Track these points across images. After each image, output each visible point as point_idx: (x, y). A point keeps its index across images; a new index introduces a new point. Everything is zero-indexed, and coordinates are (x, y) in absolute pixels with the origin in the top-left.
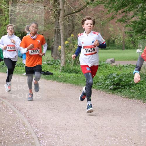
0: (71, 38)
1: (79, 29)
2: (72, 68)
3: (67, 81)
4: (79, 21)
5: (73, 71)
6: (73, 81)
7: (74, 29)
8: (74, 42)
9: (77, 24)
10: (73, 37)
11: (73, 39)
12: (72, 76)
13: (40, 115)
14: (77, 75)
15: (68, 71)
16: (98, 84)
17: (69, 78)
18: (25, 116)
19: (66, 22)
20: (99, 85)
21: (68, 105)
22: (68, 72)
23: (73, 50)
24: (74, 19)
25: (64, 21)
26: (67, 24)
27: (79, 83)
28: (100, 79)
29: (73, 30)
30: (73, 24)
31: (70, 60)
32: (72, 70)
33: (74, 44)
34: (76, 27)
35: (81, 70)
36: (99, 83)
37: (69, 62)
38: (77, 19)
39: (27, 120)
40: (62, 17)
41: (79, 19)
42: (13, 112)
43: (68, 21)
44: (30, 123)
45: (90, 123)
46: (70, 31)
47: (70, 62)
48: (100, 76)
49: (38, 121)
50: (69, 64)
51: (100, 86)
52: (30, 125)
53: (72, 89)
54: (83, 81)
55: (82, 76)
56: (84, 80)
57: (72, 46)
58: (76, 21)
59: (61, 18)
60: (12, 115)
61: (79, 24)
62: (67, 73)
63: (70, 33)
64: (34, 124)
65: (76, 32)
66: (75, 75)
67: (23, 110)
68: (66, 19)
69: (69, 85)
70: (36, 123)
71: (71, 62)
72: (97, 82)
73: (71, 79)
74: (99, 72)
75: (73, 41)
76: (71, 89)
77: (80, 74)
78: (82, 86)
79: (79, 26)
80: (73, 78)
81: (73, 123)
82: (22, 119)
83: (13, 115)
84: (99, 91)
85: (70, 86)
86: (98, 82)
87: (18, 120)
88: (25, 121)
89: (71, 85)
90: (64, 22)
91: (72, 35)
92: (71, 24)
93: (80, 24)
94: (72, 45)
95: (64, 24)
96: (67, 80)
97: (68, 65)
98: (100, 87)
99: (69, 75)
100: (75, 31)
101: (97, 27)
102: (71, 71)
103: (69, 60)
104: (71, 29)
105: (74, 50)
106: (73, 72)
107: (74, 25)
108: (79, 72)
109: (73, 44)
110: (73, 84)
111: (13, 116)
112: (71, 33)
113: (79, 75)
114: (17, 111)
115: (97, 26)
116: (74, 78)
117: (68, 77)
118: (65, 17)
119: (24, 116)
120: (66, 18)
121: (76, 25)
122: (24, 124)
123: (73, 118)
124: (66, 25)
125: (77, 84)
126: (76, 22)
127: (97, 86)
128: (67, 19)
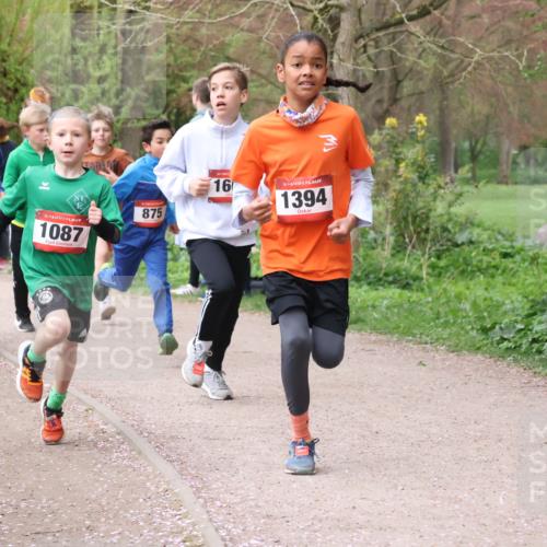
0: (384, 132)
1: (422, 93)
2: (384, 266)
3: (363, 321)
4: (420, 57)
5: (391, 279)
6: (388, 319)
7: (398, 96)
8: (398, 150)
9: (411, 70)
10: (393, 128)
11: (393, 137)
12: (384, 298)
13: (244, 465)
14: (407, 293)
15: (367, 276)
16: (496, 335)
17: (374, 307)
18: (182, 469)
19: (364, 63)
20: (503, 339)
21: (367, 426)
22: (369, 284)
23: (392, 188)
24: (399, 48)
25: (355, 59)
26: (367, 74)
27: (415, 331)
28: (505, 313)
29: (395, 100)
30: (395, 73)
31: (376, 232)
32: (386, 275)
33: (398, 162)
34: (407, 87)
35: (424, 272)
36: (501, 329)
37: (375, 241)
38: (416, 49)
39: (192, 487)
40: (347, 43)
41: (421, 50)
42: (131, 451)
43: (373, 58)
44: (201, 501)
45: (461, 500)
46: (380, 101)
47: (380, 241)
48: (507, 302)
49: (237, 489)
50: (373, 248)
51: (506, 344)
52: (204, 505)
53: (383, 355)
54: (434, 320)
55: (430, 299)
56: (438, 318)
57: (387, 171)
58: (410, 58)
59: (343, 43)
60: (128, 467)
61: (419, 72)
62: (365, 287)
63: (380, 110)
64: (218, 503)
65: (409, 109)
66: (400, 295)
67: (173, 444)
68: (365, 52)
69: (373, 338)
70: (229, 498)
71: (384, 239)
72: (493, 327)
73: (382, 312)
74: (504, 284)
75: (396, 146)
76: (379, 357)
77: (422, 290)
78: (426, 343)
79: (421, 79)
80: (388, 308)
81: (383, 501)
82: (168, 483)
83: (130, 466)
84: (502, 365)
85: (375, 342)
86: (497, 327)
87: (153, 488)
88: (183, 489)
89: (380, 337)
90: (358, 64)
91: (390, 121)
92: (388, 74)
93: (425, 72)
94: (387, 166)
95: (355, 70)
96: (362, 315)
97: (370, 252)
98: (507, 349)
99: (373, 294)
100: (404, 103)
101: (501, 86)
102: (380, 280)
103: (372, 232)
104: (385, 94)
105: (398, 187)
106: (390, 283)
107: (400, 78)
108: (417, 283)
109: (394, 162)
110: (389, 336)
111: (130, 470)
112: (387, 113)
113: (415, 296)
114: (148, 449)
115: (500, 79)
116: (395, 307)
117: (370, 303)
118: (362, 42)
119: (178, 467)
120: (365, 46)
121: (406, 75)
122: (178, 504)
123: (386, 478)
124: (364, 76)
125: (407, 332)
126: (407, 64)
127: (492, 343)
128: (371, 51)
